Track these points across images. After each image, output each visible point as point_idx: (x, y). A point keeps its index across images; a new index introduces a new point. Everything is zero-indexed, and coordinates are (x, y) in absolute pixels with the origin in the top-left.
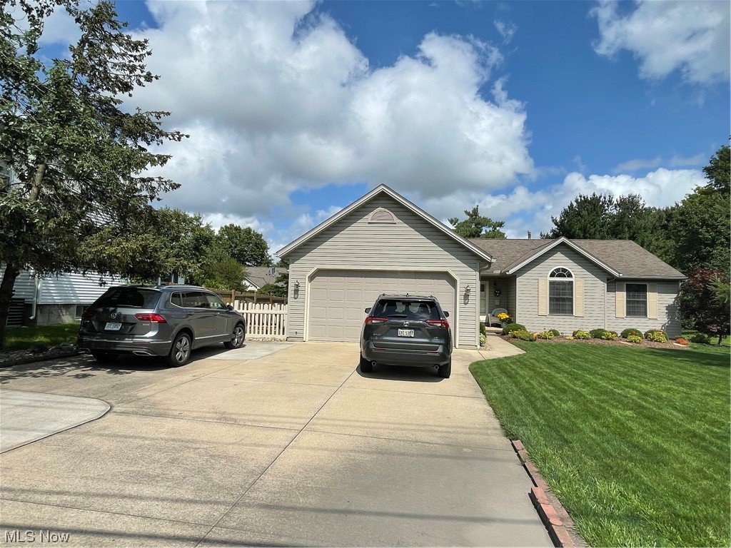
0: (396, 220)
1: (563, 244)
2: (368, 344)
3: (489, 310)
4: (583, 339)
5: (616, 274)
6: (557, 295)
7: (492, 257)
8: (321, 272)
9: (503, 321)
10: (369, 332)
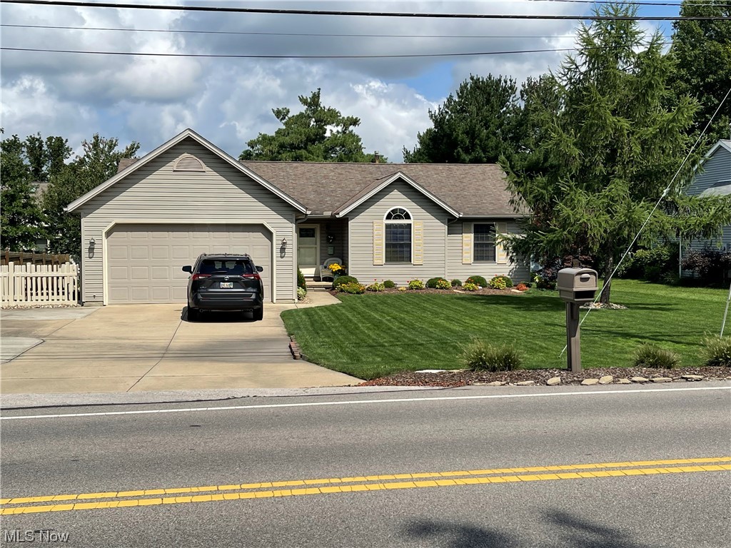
0: (205, 168)
1: (400, 180)
2: (196, 296)
3: (321, 259)
4: (416, 289)
5: (457, 215)
6: (394, 240)
7: (307, 209)
8: (119, 227)
9: (335, 273)
10: (195, 287)
